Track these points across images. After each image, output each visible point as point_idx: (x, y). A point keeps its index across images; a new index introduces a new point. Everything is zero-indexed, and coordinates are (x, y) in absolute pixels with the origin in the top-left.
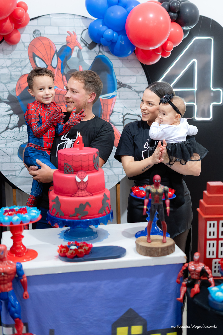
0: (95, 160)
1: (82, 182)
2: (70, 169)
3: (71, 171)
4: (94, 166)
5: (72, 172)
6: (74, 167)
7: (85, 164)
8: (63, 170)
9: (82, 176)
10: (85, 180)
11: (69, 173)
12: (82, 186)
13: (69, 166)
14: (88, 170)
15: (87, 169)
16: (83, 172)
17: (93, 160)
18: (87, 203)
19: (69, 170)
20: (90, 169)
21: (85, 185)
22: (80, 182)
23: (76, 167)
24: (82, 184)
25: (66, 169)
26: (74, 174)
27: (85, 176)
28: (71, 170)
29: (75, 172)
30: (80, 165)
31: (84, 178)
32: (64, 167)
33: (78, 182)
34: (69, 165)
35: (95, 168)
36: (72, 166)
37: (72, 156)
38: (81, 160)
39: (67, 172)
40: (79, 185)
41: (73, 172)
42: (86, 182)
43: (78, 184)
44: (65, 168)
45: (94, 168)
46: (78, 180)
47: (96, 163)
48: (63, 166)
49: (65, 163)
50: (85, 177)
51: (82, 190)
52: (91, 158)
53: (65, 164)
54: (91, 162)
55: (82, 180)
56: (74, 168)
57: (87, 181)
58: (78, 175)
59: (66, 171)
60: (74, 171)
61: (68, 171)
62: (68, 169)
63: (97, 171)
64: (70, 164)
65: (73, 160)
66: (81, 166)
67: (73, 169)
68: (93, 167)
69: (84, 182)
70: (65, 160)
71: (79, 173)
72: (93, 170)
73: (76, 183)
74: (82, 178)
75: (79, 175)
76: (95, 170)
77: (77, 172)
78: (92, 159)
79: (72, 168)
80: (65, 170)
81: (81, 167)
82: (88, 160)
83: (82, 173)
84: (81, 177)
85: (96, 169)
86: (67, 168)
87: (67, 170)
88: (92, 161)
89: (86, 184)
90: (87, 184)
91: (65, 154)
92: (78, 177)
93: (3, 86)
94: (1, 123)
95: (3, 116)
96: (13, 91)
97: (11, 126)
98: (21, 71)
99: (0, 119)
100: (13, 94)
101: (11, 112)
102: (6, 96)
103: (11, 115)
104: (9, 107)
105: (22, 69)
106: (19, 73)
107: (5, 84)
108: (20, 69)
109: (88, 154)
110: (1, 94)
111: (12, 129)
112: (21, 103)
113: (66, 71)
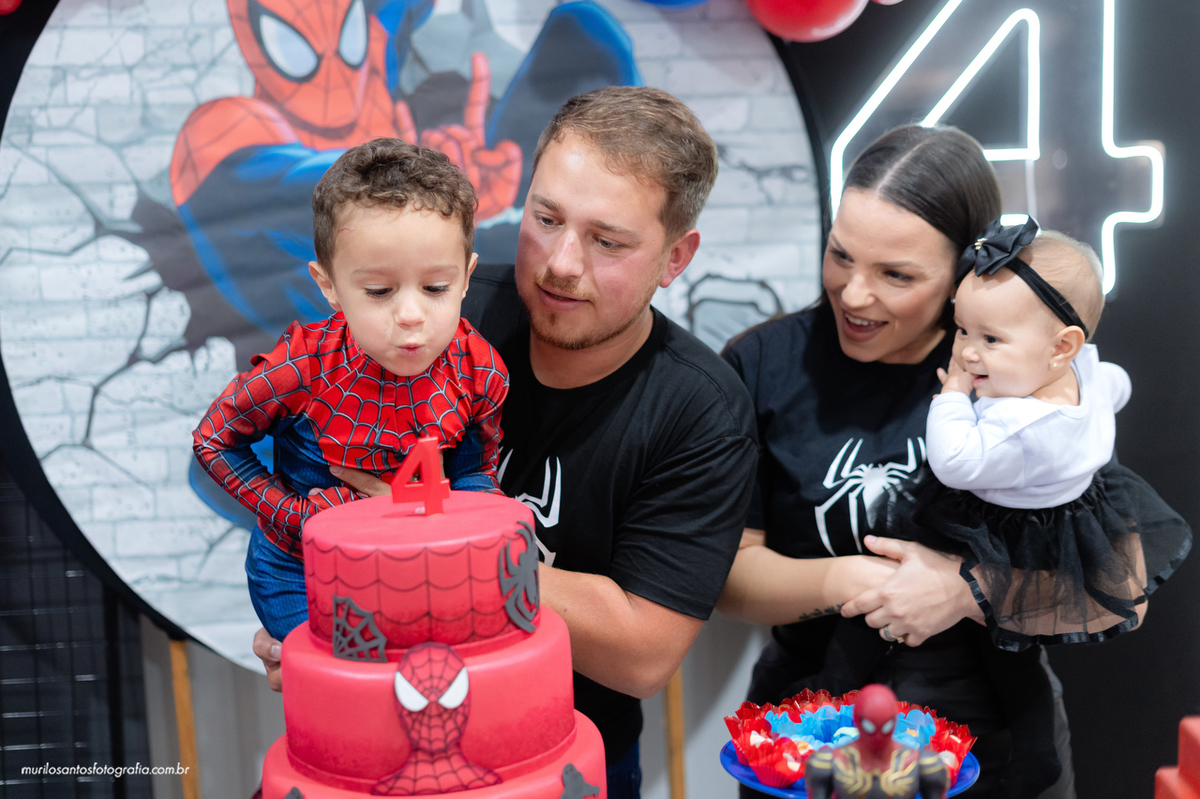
0: (508, 574)
1: (435, 712)
2: (364, 632)
3: (372, 644)
4: (504, 608)
5: (376, 648)
6: (392, 621)
7: (449, 603)
8: (328, 638)
9: (431, 677)
10: (453, 697)
11: (361, 656)
12: (435, 735)
13: (361, 617)
14: (473, 636)
15: (467, 633)
16: (438, 654)
17: (498, 577)
19: (359, 640)
20: (480, 631)
21: (450, 725)
22: (422, 712)
23: (398, 623)
24: (435, 721)
25: (345, 634)
26: (390, 659)
27: (448, 675)
28: (373, 638)
29: (394, 651)
30: (425, 608)
31: (443, 684)
32: (336, 620)
33: (410, 713)
34: (358, 608)
35: (510, 620)
36: (378, 617)
37: (377, 560)
38: (427, 582)
39: (349, 651)
40: (417, 726)
41: (381, 649)
42: (455, 710)
43: (409, 720)
44: (338, 626)
45: (505, 620)
46: (412, 699)
47: (520, 591)
48: (330, 615)
49: (340, 599)
50: (450, 683)
51: (433, 756)
52: (487, 568)
53: (338, 605)
54: (486, 592)
55: (433, 698)
56: (389, 627)
57: (462, 705)
58: (408, 669)
59: (345, 641)
60: (388, 646)
61: (352, 644)
62: (355, 633)
63: (527, 634)
64: (364, 604)
65: (378, 581)
66: (428, 614)
67: (385, 634)
68: (502, 613)
69: (446, 710)
70: (336, 578)
71: (419, 657)
72: (502, 630)
73: (401, 716)
74: (433, 689)
75: (413, 669)
76: (516, 632)
77: (405, 651)
78: (493, 574)
79: (374, 630)
80: (339, 634)
81: (426, 619)
82: (470, 577)
83: (430, 660)
84: (428, 684)
85: (517, 627)
86: (349, 628)
87: (349, 638)
88: (495, 583)
89: (460, 719)
90: (466, 719)
91: (336, 548)
92: (410, 681)
93: (110, 157)
94: (105, 334)
95: (115, 302)
96: (158, 179)
97: (151, 347)
98: (192, 86)
99: (101, 317)
100: (161, 195)
101: (152, 280)
102: (122, 205)
103: (150, 295)
104: (140, 255)
105: (200, 77)
106: (187, 98)
107: (119, 148)
108: (189, 75)
109: (468, 544)
110: (99, 199)
111: (157, 360)
112: (197, 238)
113: (409, 79)
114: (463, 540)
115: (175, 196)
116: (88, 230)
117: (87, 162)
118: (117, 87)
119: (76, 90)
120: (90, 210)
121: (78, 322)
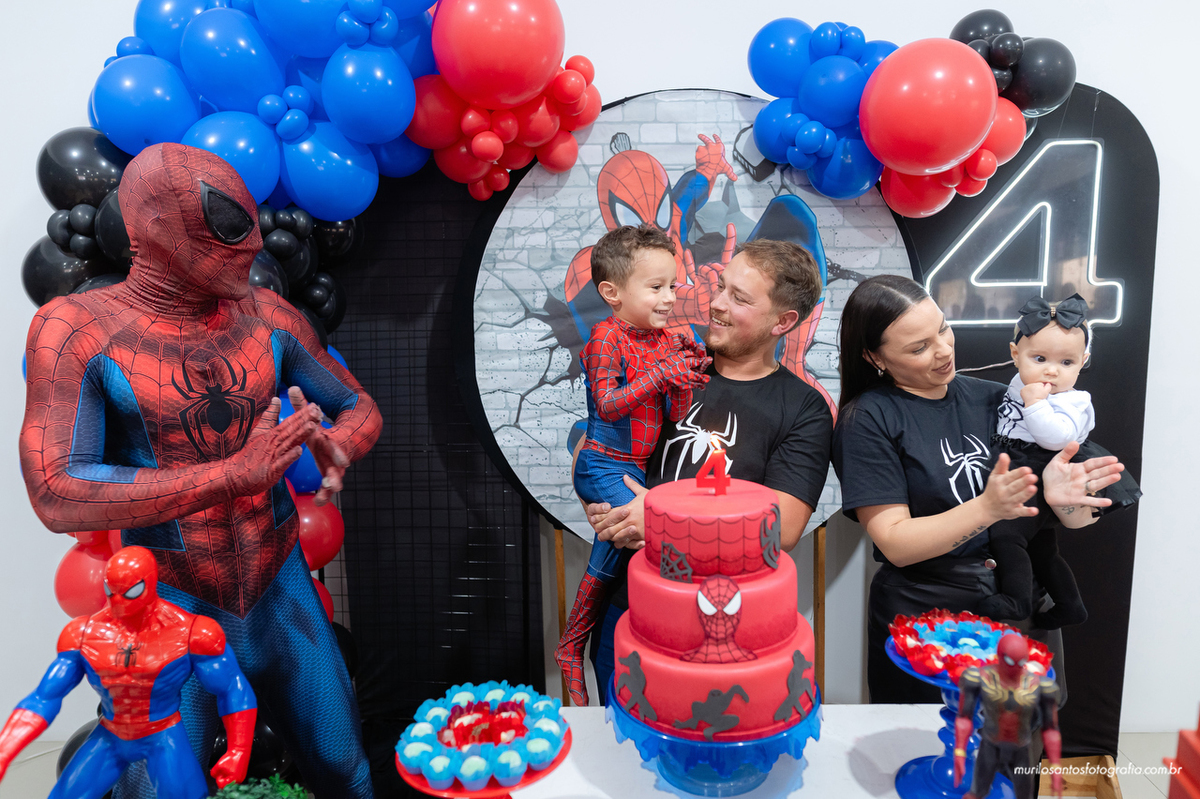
0: (766, 535)
1: (721, 616)
2: (680, 565)
3: (684, 572)
4: (762, 555)
5: (686, 575)
6: (696, 560)
7: (730, 551)
8: (658, 565)
9: (719, 595)
10: (732, 608)
11: (677, 578)
12: (721, 630)
13: (678, 556)
14: (744, 571)
15: (740, 569)
16: (724, 582)
17: (760, 537)
18: (737, 689)
19: (676, 568)
20: (748, 568)
21: (729, 624)
22: (713, 616)
23: (700, 561)
24: (721, 622)
25: (667, 564)
26: (694, 581)
27: (729, 594)
28: (685, 568)
29: (697, 577)
30: (716, 553)
31: (726, 600)
32: (662, 556)
33: (706, 616)
34: (676, 550)
35: (765, 562)
36: (688, 556)
37: (689, 523)
38: (719, 539)
39: (671, 574)
40: (709, 623)
41: (689, 575)
42: (733, 616)
43: (705, 620)
44: (664, 560)
45: (762, 562)
46: (707, 608)
47: (771, 545)
48: (659, 552)
49: (666, 544)
50: (730, 600)
51: (718, 642)
52: (753, 531)
53: (664, 547)
54: (752, 546)
55: (720, 608)
56: (694, 563)
57: (737, 613)
58: (705, 590)
59: (668, 569)
60: (694, 574)
61: (672, 570)
62: (674, 564)
63: (773, 570)
64: (681, 549)
65: (689, 536)
66: (718, 557)
67: (691, 565)
68: (761, 559)
69: (727, 615)
70: (664, 531)
71: (712, 584)
72: (760, 569)
73: (700, 617)
74: (720, 603)
75: (708, 590)
76: (768, 569)
77: (704, 578)
78: (756, 535)
79: (686, 564)
80: (664, 564)
81: (716, 561)
82: (744, 537)
83: (719, 585)
84: (717, 600)
85: (769, 566)
86: (670, 561)
87: (670, 567)
88: (757, 542)
89: (735, 621)
90: (738, 620)
91: (665, 514)
92: (706, 597)
93: (535, 276)
94: (528, 368)
95: (534, 352)
96: (558, 288)
97: (551, 376)
98: (578, 240)
99: (526, 359)
100: (559, 297)
101: (553, 341)
102: (540, 301)
103: (552, 349)
104: (548, 328)
105: (582, 235)
106: (575, 245)
107: (539, 271)
108: (577, 233)
109: (744, 517)
110: (528, 298)
111: (554, 383)
112: (578, 319)
113: (693, 237)
114: (739, 515)
115: (567, 297)
116: (522, 314)
117: (523, 279)
118: (540, 239)
119: (519, 241)
120: (523, 303)
121: (515, 362)
